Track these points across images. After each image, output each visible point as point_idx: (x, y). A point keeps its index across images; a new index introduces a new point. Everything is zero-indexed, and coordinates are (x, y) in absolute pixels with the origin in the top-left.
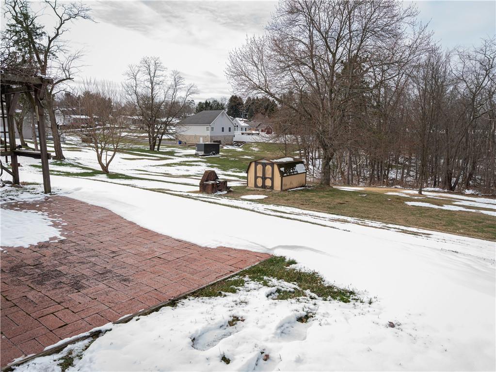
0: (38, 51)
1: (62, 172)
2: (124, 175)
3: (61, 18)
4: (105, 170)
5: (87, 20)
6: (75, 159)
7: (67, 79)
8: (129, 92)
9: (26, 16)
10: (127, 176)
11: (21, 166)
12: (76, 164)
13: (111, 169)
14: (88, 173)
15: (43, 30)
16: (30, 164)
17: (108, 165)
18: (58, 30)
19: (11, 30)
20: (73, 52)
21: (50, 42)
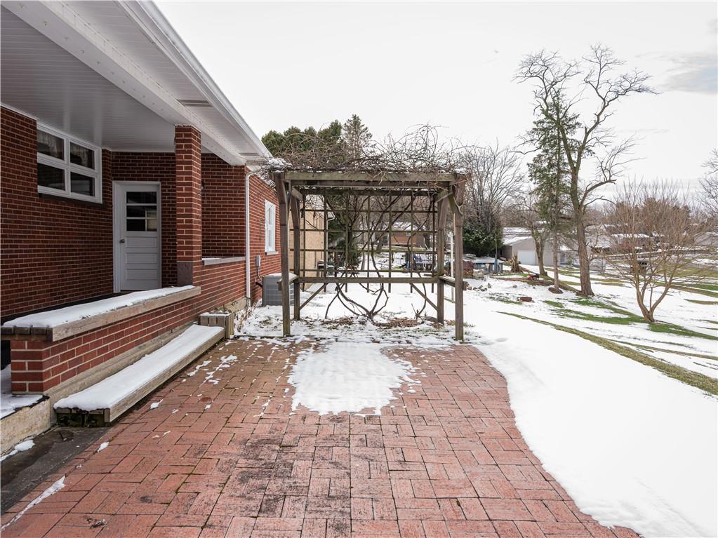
0: (569, 149)
1: (582, 314)
2: (680, 328)
3: (604, 100)
4: (647, 318)
5: (644, 93)
6: (610, 296)
7: (607, 182)
8: (712, 193)
9: (557, 107)
10: (685, 330)
11: (533, 302)
12: (610, 304)
13: (657, 315)
14: (620, 319)
15: (578, 120)
16: (544, 299)
17: (653, 309)
18: (598, 116)
19: (539, 129)
20: (617, 143)
21: (587, 134)
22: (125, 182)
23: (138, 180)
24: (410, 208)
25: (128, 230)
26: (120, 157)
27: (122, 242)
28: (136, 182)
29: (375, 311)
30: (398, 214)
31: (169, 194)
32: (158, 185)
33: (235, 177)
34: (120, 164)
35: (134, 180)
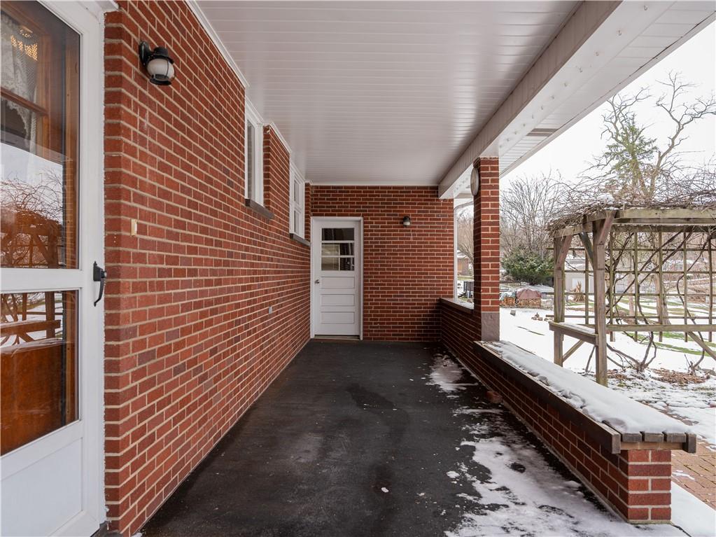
3: (679, 123)
18: (673, 140)
19: (612, 152)
21: (661, 158)
22: (325, 217)
23: (339, 215)
24: (682, 247)
25: (322, 269)
26: (319, 191)
27: (317, 282)
28: (337, 218)
29: (646, 362)
30: (670, 253)
31: (372, 231)
32: (360, 221)
33: (443, 212)
34: (320, 199)
35: (334, 215)
